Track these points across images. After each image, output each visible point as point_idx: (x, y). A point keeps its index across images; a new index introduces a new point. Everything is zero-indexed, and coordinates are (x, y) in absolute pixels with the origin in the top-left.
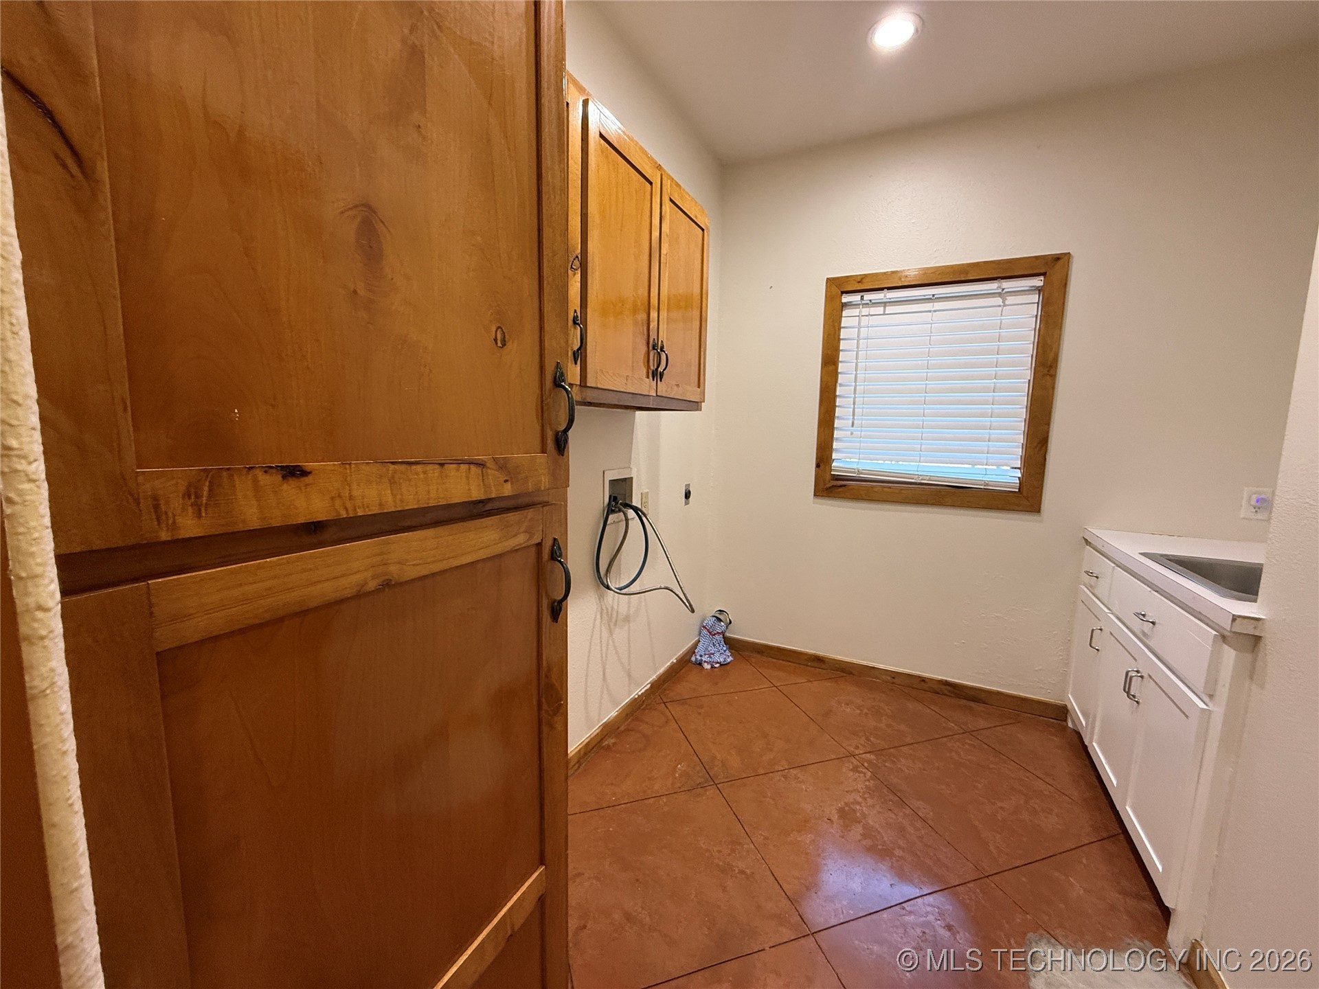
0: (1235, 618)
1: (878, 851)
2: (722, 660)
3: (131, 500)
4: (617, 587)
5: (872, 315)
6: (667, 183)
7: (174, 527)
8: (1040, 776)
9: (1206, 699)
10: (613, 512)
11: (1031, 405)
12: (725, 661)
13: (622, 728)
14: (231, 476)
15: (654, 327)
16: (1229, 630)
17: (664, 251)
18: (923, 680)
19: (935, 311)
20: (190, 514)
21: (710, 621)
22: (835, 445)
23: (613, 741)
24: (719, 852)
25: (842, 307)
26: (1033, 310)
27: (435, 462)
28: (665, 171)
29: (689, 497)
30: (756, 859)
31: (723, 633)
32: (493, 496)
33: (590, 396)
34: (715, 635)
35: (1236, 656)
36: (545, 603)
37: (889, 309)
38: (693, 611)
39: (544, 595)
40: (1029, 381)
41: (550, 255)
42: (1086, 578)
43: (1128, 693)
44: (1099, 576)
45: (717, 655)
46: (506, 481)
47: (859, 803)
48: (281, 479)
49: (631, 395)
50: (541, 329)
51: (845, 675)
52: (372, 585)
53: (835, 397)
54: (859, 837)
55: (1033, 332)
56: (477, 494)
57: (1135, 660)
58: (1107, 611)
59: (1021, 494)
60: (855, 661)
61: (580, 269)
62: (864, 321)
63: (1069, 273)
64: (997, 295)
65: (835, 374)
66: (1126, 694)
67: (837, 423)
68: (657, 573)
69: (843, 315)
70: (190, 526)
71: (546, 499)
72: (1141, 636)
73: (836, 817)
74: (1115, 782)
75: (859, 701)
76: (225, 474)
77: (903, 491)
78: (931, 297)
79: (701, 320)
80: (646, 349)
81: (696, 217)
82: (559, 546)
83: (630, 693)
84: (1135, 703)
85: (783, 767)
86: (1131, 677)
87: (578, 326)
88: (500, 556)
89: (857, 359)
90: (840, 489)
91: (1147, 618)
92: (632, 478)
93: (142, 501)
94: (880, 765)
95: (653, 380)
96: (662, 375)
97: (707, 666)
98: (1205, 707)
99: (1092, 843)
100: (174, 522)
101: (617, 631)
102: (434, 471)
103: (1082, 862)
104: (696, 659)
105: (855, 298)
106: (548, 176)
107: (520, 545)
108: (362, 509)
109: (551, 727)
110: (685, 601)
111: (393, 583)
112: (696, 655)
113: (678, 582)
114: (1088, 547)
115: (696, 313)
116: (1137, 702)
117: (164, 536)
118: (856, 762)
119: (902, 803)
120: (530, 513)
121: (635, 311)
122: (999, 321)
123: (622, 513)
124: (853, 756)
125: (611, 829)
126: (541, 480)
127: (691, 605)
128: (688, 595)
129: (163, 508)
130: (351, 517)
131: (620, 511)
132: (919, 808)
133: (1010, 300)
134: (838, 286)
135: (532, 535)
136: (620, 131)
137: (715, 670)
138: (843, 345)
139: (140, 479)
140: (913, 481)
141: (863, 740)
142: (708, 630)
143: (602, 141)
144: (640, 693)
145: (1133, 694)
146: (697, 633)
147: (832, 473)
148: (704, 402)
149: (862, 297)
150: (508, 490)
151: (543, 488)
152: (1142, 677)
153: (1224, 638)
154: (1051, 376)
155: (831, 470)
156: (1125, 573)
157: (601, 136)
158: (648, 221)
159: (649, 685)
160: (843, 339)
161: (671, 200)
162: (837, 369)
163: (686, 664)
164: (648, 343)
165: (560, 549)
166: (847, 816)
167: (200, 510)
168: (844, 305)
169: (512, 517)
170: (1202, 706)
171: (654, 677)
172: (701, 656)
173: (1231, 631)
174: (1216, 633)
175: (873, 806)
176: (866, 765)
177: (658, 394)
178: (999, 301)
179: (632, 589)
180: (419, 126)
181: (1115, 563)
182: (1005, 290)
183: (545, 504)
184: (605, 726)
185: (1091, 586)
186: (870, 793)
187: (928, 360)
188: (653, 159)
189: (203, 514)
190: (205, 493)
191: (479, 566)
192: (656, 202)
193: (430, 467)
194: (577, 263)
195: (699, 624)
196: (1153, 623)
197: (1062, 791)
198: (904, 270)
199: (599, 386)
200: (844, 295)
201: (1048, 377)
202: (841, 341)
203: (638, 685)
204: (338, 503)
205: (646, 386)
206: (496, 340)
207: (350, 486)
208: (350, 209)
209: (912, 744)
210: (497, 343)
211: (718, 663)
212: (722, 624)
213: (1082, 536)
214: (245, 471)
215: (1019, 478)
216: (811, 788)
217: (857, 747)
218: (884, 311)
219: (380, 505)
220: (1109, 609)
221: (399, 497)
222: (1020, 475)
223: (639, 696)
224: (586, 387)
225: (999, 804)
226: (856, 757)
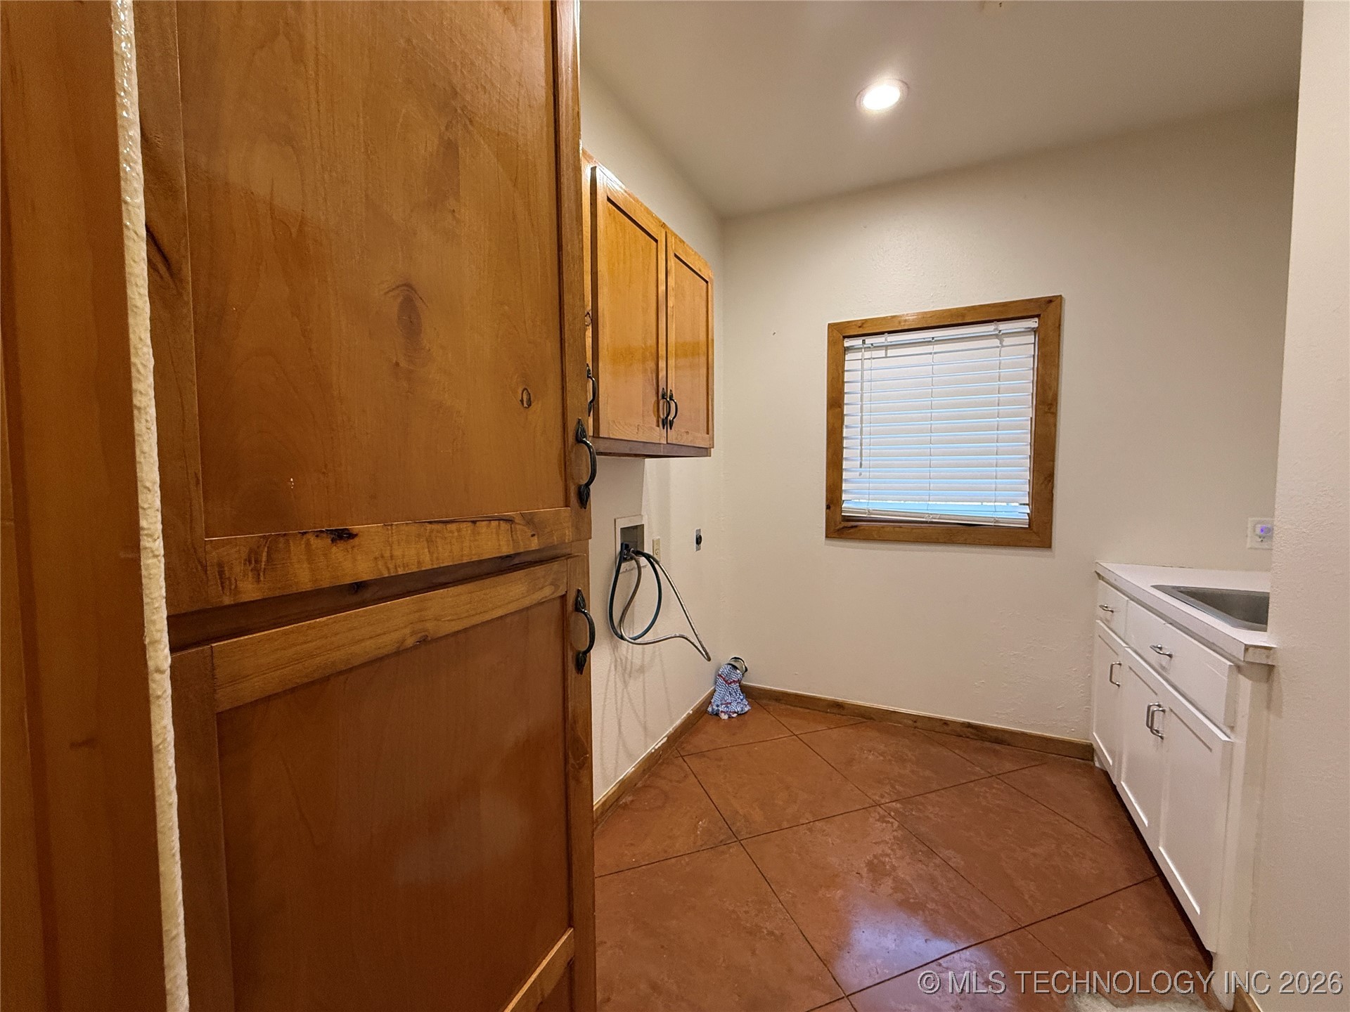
0: (1247, 648)
1: (910, 906)
2: (739, 709)
3: (199, 568)
4: (631, 636)
5: (874, 358)
6: (671, 240)
7: (236, 591)
8: (1070, 819)
9: (1228, 732)
10: (625, 560)
11: (1035, 442)
12: (742, 710)
13: (639, 785)
14: (287, 542)
15: (662, 378)
16: (1243, 659)
17: (670, 304)
18: (945, 723)
19: (935, 353)
20: (250, 579)
21: (725, 669)
22: (844, 486)
23: (630, 798)
24: (746, 912)
25: (845, 351)
26: (1031, 350)
27: (468, 520)
28: (669, 229)
29: (700, 542)
30: (785, 918)
31: (739, 681)
32: (522, 550)
33: (602, 446)
34: (731, 683)
35: (1252, 684)
36: (570, 655)
37: (891, 352)
38: (709, 659)
39: (569, 647)
40: (1031, 418)
41: (571, 319)
42: (1101, 612)
43: (1151, 728)
44: (1114, 610)
45: (734, 704)
46: (533, 535)
47: (888, 855)
48: (330, 542)
49: (642, 444)
50: (563, 388)
51: (865, 720)
52: (410, 642)
53: (842, 438)
54: (891, 891)
55: (1032, 371)
56: (506, 550)
57: (1156, 694)
58: (1124, 645)
59: (1032, 530)
60: (876, 705)
61: (591, 326)
62: (867, 364)
63: (1062, 315)
64: (994, 337)
65: (841, 417)
66: (1149, 729)
67: (845, 465)
68: (671, 621)
69: (846, 359)
70: (250, 590)
71: (568, 551)
72: (1160, 670)
73: (866, 869)
74: (1146, 822)
75: (882, 747)
76: (281, 539)
77: (914, 531)
78: (931, 339)
79: (708, 369)
80: (655, 398)
81: (700, 270)
82: (582, 597)
83: (646, 748)
84: (1159, 738)
85: (807, 819)
86: (1153, 712)
87: (590, 380)
88: (528, 609)
89: (862, 400)
90: (852, 530)
91: (1163, 650)
92: (642, 526)
93: (208, 568)
94: (907, 814)
95: (664, 428)
96: (671, 423)
97: (724, 717)
98: (1227, 739)
99: (1128, 887)
100: (236, 587)
101: (632, 682)
102: (467, 528)
103: (1119, 909)
104: (713, 709)
105: (857, 342)
106: (567, 248)
107: (546, 597)
108: (402, 568)
109: (578, 781)
110: (701, 649)
111: (430, 639)
112: (712, 706)
113: (693, 629)
114: (1101, 581)
115: (703, 359)
116: (1162, 737)
117: (227, 600)
118: (882, 812)
119: (931, 852)
120: (555, 566)
121: (644, 360)
122: (998, 362)
123: (634, 561)
124: (879, 805)
125: (632, 893)
126: (565, 534)
127: (707, 653)
128: (703, 643)
129: (227, 574)
130: (392, 576)
131: (632, 558)
132: (950, 859)
133: (1007, 341)
134: (840, 331)
135: (557, 587)
136: (626, 194)
137: (733, 720)
138: (847, 388)
139: (208, 547)
140: (924, 520)
141: (888, 788)
142: (724, 679)
143: (610, 204)
144: (656, 747)
145: (1156, 729)
146: (712, 681)
147: (843, 514)
148: (713, 447)
149: (864, 341)
150: (534, 544)
151: (567, 541)
152: (1163, 711)
153: (1239, 668)
154: (1053, 413)
155: (841, 512)
156: (1140, 607)
157: (609, 199)
158: (655, 275)
159: (666, 738)
160: (847, 382)
161: (676, 256)
162: (843, 411)
163: (703, 715)
164: (657, 393)
165: (584, 600)
166: (876, 869)
167: (259, 575)
168: (847, 349)
169: (539, 571)
170: (1225, 738)
171: (671, 729)
172: (718, 706)
173: (1244, 661)
174: (1231, 664)
175: (903, 858)
176: (892, 814)
177: (669, 442)
178: (996, 342)
179: (646, 638)
180: (454, 211)
181: (1128, 597)
182: (1002, 332)
183: (568, 556)
184: (622, 782)
185: (1108, 621)
186: (898, 844)
187: (931, 401)
188: (657, 219)
189: (262, 579)
190: (264, 559)
191: (508, 620)
192: (662, 258)
193: (464, 525)
194: (588, 319)
195: (714, 671)
196: (1170, 656)
197: (1094, 834)
198: (903, 315)
199: (612, 437)
200: (846, 340)
201: (1049, 415)
202: (846, 384)
203: (654, 739)
204: (380, 563)
205: (657, 435)
206: (522, 401)
207: (391, 547)
208: (393, 289)
209: (938, 790)
210: (523, 404)
211: (735, 712)
212: (738, 671)
213: (1094, 570)
214: (299, 535)
215: (1028, 514)
216: (838, 841)
217: (882, 796)
218: (886, 354)
219: (419, 562)
220: (1127, 644)
221: (435, 555)
222: (1029, 512)
223: (656, 750)
224: (599, 437)
225: (1032, 850)
226: (882, 806)
